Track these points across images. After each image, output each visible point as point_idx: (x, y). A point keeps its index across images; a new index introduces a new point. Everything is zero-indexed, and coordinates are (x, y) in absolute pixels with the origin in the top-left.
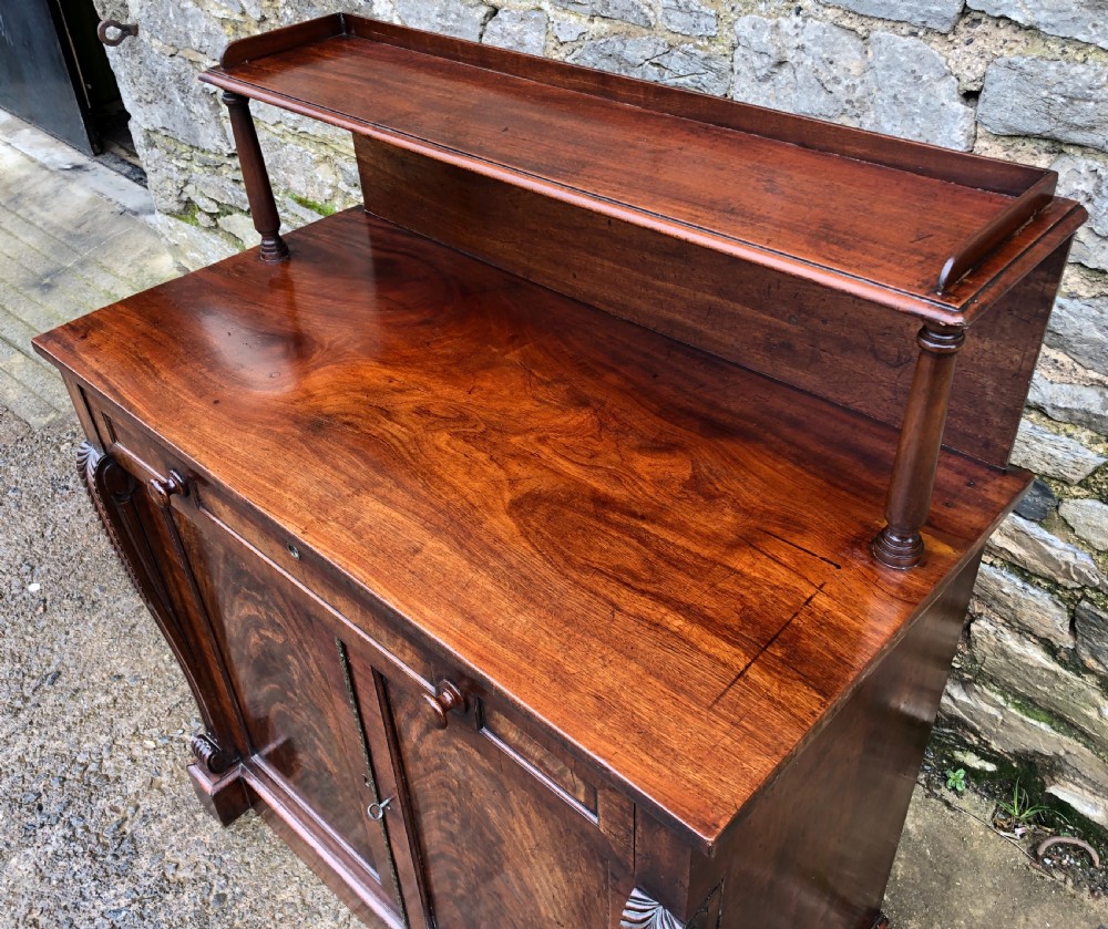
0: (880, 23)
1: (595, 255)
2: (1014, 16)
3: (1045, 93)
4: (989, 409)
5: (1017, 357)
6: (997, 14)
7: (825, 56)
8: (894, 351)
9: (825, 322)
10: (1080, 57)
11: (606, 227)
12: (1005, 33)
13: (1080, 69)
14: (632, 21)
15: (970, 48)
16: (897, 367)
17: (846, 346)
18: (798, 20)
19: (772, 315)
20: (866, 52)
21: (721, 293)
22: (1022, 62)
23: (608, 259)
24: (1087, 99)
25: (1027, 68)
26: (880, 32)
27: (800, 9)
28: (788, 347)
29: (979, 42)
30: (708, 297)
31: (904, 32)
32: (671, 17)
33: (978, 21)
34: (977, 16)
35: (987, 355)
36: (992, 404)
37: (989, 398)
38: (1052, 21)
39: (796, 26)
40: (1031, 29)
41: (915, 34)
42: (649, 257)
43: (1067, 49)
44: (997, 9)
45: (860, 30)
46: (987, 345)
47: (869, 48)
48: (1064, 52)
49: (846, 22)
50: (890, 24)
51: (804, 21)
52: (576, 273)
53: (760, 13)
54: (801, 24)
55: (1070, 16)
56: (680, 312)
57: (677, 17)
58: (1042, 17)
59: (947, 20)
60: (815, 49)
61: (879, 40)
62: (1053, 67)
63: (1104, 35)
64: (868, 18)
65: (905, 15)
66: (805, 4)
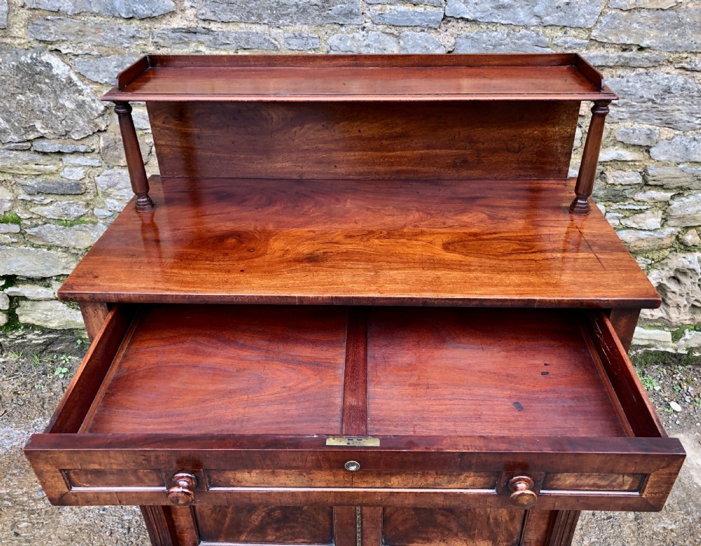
0: (406, 28)
1: (350, 151)
2: (466, 16)
3: (484, 45)
4: (560, 155)
5: (569, 130)
6: (459, 17)
7: (381, 47)
8: (516, 145)
9: (483, 143)
10: (494, 29)
11: (358, 134)
12: (461, 24)
13: (495, 33)
14: (265, 48)
15: (447, 33)
16: (518, 152)
17: (493, 151)
18: (364, 33)
19: (456, 149)
20: (399, 43)
21: (428, 147)
22: (472, 35)
23: (359, 151)
24: (501, 45)
25: (476, 37)
26: (406, 31)
27: (365, 28)
28: (465, 161)
29: (450, 30)
30: (421, 151)
31: (418, 30)
32: (290, 42)
33: (449, 21)
34: (449, 19)
35: (557, 134)
36: (560, 153)
37: (559, 151)
38: (482, 16)
39: (363, 36)
40: (474, 21)
41: (423, 31)
42: (384, 142)
43: (489, 26)
44: (459, 15)
45: (396, 33)
46: (557, 129)
47: (400, 40)
48: (488, 28)
49: (388, 31)
50: (410, 28)
51: (367, 32)
52: (337, 165)
53: (342, 32)
54: (366, 34)
55: (489, 13)
56: (404, 165)
57: (294, 42)
58: (478, 15)
59: (438, 22)
60: (375, 45)
61: (407, 35)
62: (485, 35)
63: (502, 18)
64: (400, 26)
65: (418, 22)
66: (366, 25)
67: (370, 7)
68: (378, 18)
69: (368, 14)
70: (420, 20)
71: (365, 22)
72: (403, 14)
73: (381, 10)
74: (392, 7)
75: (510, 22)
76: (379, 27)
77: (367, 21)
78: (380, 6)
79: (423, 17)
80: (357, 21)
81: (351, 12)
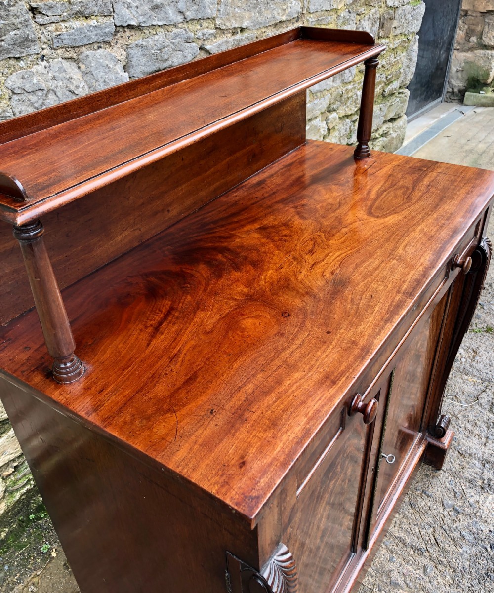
2: (132, 23)
3: (153, 51)
6: (126, 25)
7: (68, 76)
10: (155, 32)
12: (128, 32)
13: (157, 36)
15: (118, 46)
18: (44, 63)
20: (80, 67)
22: (140, 42)
25: (143, 43)
26: (86, 52)
27: (44, 56)
29: (120, 42)
31: (95, 48)
38: (144, 19)
39: (46, 67)
40: (140, 27)
41: (100, 47)
43: (150, 31)
44: (126, 22)
45: (75, 56)
47: (80, 64)
48: (150, 32)
49: (67, 55)
50: (88, 47)
51: (48, 62)
53: (22, 68)
54: (48, 65)
55: (149, 15)
58: (141, 19)
60: (61, 75)
61: (87, 56)
63: (159, 20)
64: (78, 47)
65: (95, 38)
66: (45, 52)
67: (43, 28)
68: (55, 41)
69: (44, 39)
70: (96, 35)
71: (43, 49)
72: (80, 30)
73: (57, 30)
74: (67, 24)
75: (165, 23)
76: (58, 51)
77: (44, 47)
78: (54, 25)
79: (99, 31)
80: (36, 48)
81: (27, 39)
